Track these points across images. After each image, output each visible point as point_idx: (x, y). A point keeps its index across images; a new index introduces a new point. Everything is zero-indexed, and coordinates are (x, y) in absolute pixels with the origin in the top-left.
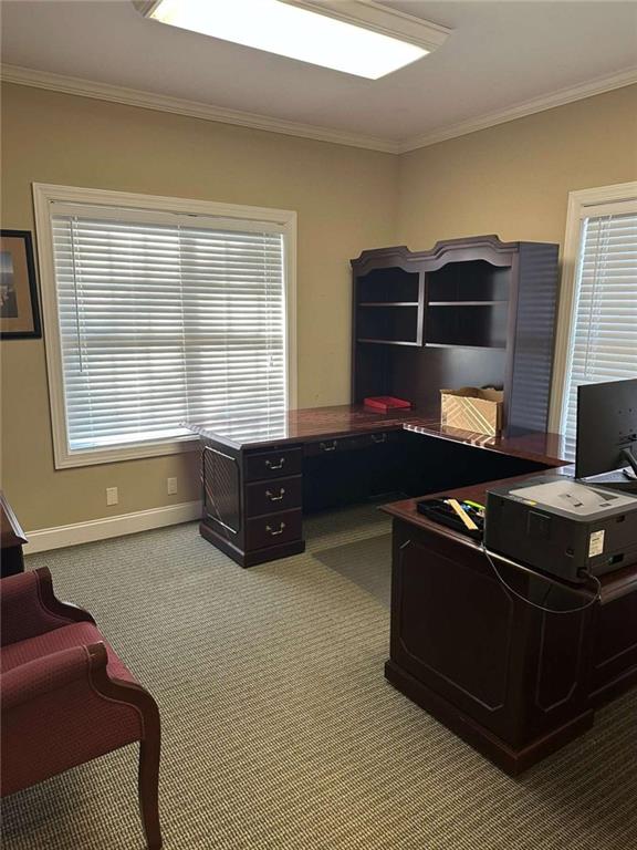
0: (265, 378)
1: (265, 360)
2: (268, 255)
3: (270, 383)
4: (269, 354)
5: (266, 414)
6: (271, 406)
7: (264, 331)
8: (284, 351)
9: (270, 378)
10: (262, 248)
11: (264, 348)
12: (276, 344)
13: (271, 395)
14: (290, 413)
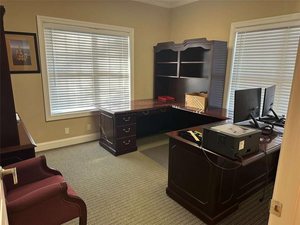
2: (124, 44)
3: (125, 91)
4: (124, 80)
5: (123, 102)
6: (125, 99)
7: (122, 72)
8: (129, 79)
9: (124, 89)
10: (121, 41)
11: (122, 78)
12: (127, 77)
13: (125, 95)
14: (132, 101)
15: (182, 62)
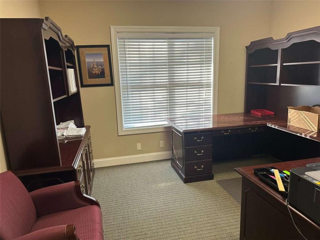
0: (203, 101)
1: (203, 93)
2: (206, 47)
3: (205, 103)
4: (205, 90)
5: (203, 116)
6: (205, 113)
7: (203, 80)
8: (212, 89)
9: (205, 100)
10: (203, 44)
11: (203, 88)
12: (208, 86)
13: (205, 108)
14: (214, 116)
15: (284, 64)
